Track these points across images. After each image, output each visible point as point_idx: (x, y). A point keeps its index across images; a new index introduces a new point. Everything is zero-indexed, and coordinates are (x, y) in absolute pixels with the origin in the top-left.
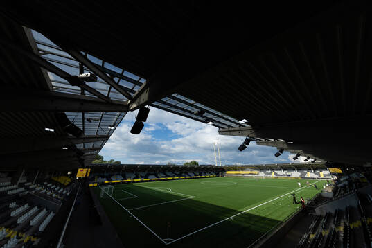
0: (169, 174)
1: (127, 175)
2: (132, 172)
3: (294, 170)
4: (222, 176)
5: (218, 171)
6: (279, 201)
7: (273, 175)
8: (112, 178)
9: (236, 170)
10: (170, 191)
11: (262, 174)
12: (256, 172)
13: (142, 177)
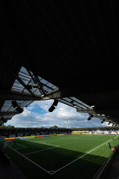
0: (42, 133)
1: (18, 134)
2: (21, 132)
3: (105, 130)
4: (71, 134)
5: (68, 131)
6: (102, 147)
7: (96, 133)
8: (10, 136)
9: (77, 131)
10: (44, 143)
11: (90, 133)
12: (88, 132)
13: (27, 135)
